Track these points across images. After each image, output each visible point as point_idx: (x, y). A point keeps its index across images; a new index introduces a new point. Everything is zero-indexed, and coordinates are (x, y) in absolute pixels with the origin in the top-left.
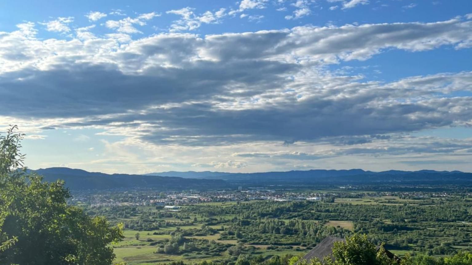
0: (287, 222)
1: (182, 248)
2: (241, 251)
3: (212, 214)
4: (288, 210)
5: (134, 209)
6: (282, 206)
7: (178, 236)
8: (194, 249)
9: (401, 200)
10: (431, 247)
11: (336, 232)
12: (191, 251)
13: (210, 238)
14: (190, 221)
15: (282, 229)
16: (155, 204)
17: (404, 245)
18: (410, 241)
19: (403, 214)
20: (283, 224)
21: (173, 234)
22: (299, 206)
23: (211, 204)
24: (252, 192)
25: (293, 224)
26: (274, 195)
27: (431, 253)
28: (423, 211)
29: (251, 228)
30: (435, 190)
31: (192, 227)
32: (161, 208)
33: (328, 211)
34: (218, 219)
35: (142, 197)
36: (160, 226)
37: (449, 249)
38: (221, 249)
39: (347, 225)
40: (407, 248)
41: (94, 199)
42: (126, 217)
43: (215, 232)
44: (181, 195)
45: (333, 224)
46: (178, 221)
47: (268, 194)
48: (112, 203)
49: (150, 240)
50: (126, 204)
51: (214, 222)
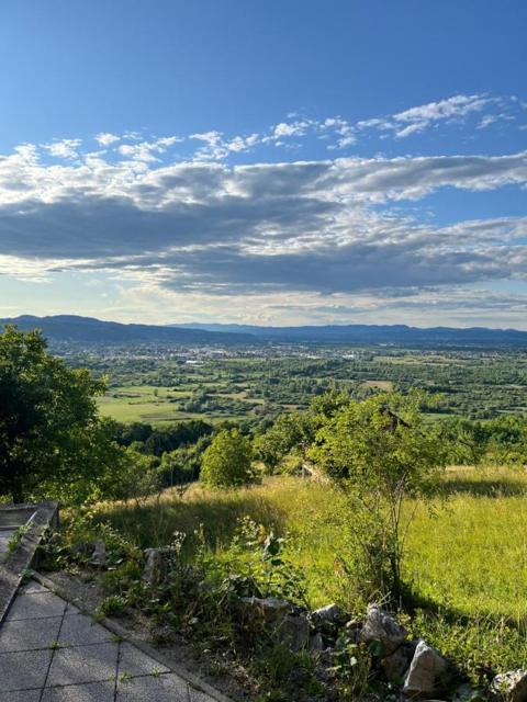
0: (320, 381)
1: (205, 406)
2: (268, 410)
3: (238, 370)
4: (322, 368)
5: (152, 364)
6: (315, 363)
7: (200, 394)
8: (217, 408)
9: (447, 360)
10: (475, 411)
11: (373, 393)
12: (214, 409)
13: (234, 396)
14: (215, 378)
15: (314, 389)
16: (176, 358)
17: (446, 408)
18: (453, 404)
19: (448, 375)
20: (315, 383)
21: (195, 391)
22: (333, 364)
23: (238, 360)
24: (284, 348)
25: (326, 384)
26: (307, 351)
27: (474, 418)
28: (470, 372)
29: (280, 386)
30: (486, 350)
31: (216, 385)
32: (182, 363)
33: (366, 370)
34: (245, 375)
35: (161, 350)
36: (181, 382)
37: (494, 413)
38: (246, 409)
39: (386, 385)
40: (448, 412)
41: (108, 351)
42: (143, 372)
43: (240, 390)
44: (204, 349)
45: (370, 384)
46: (200, 377)
47: (300, 350)
48: (128, 356)
49: (169, 397)
50: (143, 357)
51: (240, 379)
